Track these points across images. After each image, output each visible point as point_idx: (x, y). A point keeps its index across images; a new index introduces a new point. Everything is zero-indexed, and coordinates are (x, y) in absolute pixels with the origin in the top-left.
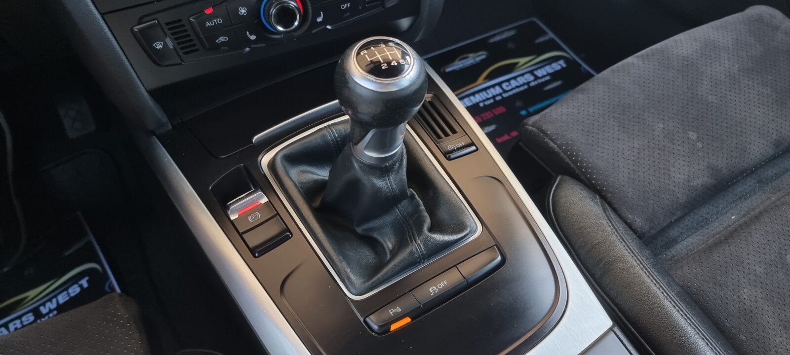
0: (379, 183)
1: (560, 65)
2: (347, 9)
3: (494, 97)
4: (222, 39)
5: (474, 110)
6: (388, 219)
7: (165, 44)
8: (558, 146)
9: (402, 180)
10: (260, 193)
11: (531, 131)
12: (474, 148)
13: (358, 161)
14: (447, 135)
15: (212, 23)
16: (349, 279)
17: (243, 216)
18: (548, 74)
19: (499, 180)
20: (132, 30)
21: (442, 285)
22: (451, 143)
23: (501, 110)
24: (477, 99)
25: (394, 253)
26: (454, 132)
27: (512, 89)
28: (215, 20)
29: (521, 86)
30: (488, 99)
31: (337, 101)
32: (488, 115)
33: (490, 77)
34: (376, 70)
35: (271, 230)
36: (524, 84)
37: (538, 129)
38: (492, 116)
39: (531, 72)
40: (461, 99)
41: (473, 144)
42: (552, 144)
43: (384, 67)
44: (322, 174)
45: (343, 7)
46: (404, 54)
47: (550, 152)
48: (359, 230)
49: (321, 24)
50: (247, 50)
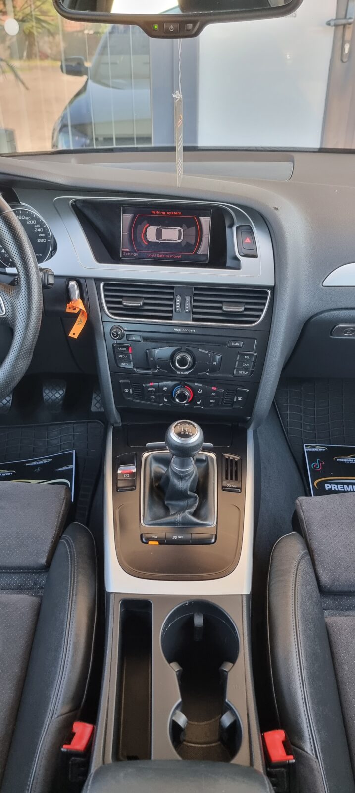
0: (178, 483)
2: (213, 403)
4: (153, 397)
9: (187, 485)
10: (135, 467)
11: (297, 504)
12: (240, 490)
14: (232, 479)
15: (151, 389)
16: (146, 517)
17: (122, 474)
19: (239, 508)
21: (180, 537)
22: (228, 484)
26: (236, 479)
31: (164, 442)
37: (300, 504)
41: (240, 488)
42: (302, 514)
45: (211, 401)
49: (198, 405)
50: (162, 405)
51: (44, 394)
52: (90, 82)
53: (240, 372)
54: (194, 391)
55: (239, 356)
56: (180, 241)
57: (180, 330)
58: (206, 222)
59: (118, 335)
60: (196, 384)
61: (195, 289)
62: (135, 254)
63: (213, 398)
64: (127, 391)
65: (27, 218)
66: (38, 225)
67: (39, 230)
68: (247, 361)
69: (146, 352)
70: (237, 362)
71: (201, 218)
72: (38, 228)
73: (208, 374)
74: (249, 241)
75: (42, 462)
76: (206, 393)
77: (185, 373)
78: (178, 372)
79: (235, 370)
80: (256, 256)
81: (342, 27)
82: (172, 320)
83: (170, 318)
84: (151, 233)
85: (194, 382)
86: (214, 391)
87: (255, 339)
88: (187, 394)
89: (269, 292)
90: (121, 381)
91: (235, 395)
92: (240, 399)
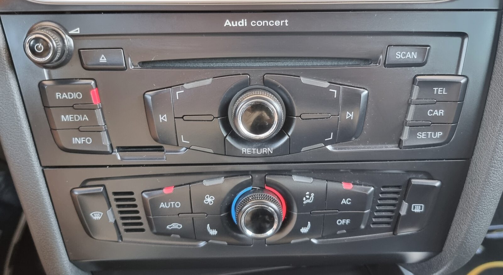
2: (344, 226)
4: (174, 226)
7: (105, 217)
15: (167, 205)
20: (71, 191)
28: (173, 203)
45: (339, 222)
49: (304, 235)
50: (202, 244)
53: (421, 136)
55: (416, 89)
57: (243, 23)
59: (47, 49)
60: (296, 178)
63: (344, 212)
68: (438, 102)
69: (145, 100)
70: (412, 108)
73: (329, 147)
76: (326, 202)
77: (264, 151)
78: (245, 150)
79: (407, 129)
85: (288, 173)
86: (346, 194)
88: (272, 208)
91: (404, 198)
92: (418, 208)
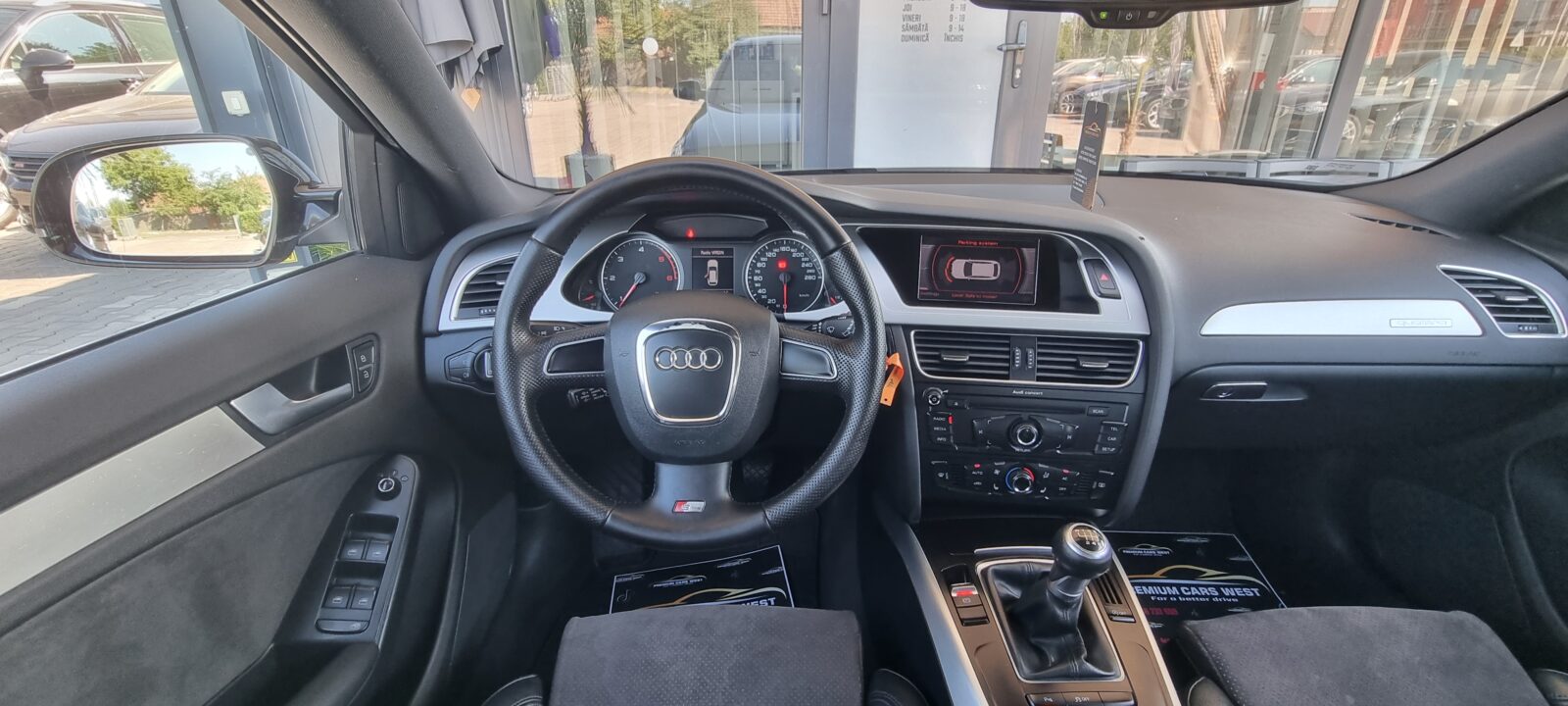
0: (1059, 612)
1: (1253, 592)
2: (1062, 492)
3: (1168, 596)
4: (978, 483)
5: (1144, 599)
6: (1055, 642)
7: (944, 476)
8: (1209, 653)
9: (1075, 617)
10: (973, 586)
11: (1187, 630)
12: (1132, 620)
13: (1049, 592)
14: (1113, 602)
16: (1022, 669)
17: (960, 597)
18: (1237, 597)
19: (1148, 650)
21: (1085, 699)
22: (1115, 609)
23: (1174, 612)
24: (1150, 590)
25: (1054, 665)
26: (1120, 603)
27: (1191, 596)
29: (1202, 596)
30: (1160, 595)
32: (1158, 611)
33: (1168, 575)
34: (1081, 542)
35: (978, 613)
36: (1206, 596)
37: (1194, 631)
38: (1161, 613)
39: (1218, 588)
40: (1133, 585)
41: (1132, 617)
42: (1203, 648)
43: (1088, 543)
44: (1016, 593)
46: (1100, 539)
47: (1201, 655)
48: (1033, 640)
49: (1042, 494)
50: (990, 494)
51: (744, 471)
52: (709, 108)
53: (1104, 449)
54: (1037, 474)
55: (1102, 427)
56: (994, 278)
57: (1021, 393)
58: (1029, 254)
60: (1040, 465)
61: (1039, 339)
62: (936, 294)
63: (1064, 484)
64: (941, 475)
65: (792, 250)
66: (807, 259)
67: (807, 265)
68: (1113, 434)
69: (972, 422)
70: (1100, 436)
71: (1025, 250)
72: (806, 262)
73: (1058, 452)
74: (1106, 279)
75: (738, 563)
76: (1056, 478)
77: (1028, 451)
78: (1019, 450)
79: (1097, 446)
80: (1120, 298)
81: (1012, 53)
82: (1008, 379)
83: (1007, 377)
84: (958, 268)
85: (1037, 462)
86: (1065, 475)
87: (1126, 404)
88: (1028, 478)
89: (1141, 343)
90: (933, 463)
91: (1095, 480)
92: (1102, 485)
